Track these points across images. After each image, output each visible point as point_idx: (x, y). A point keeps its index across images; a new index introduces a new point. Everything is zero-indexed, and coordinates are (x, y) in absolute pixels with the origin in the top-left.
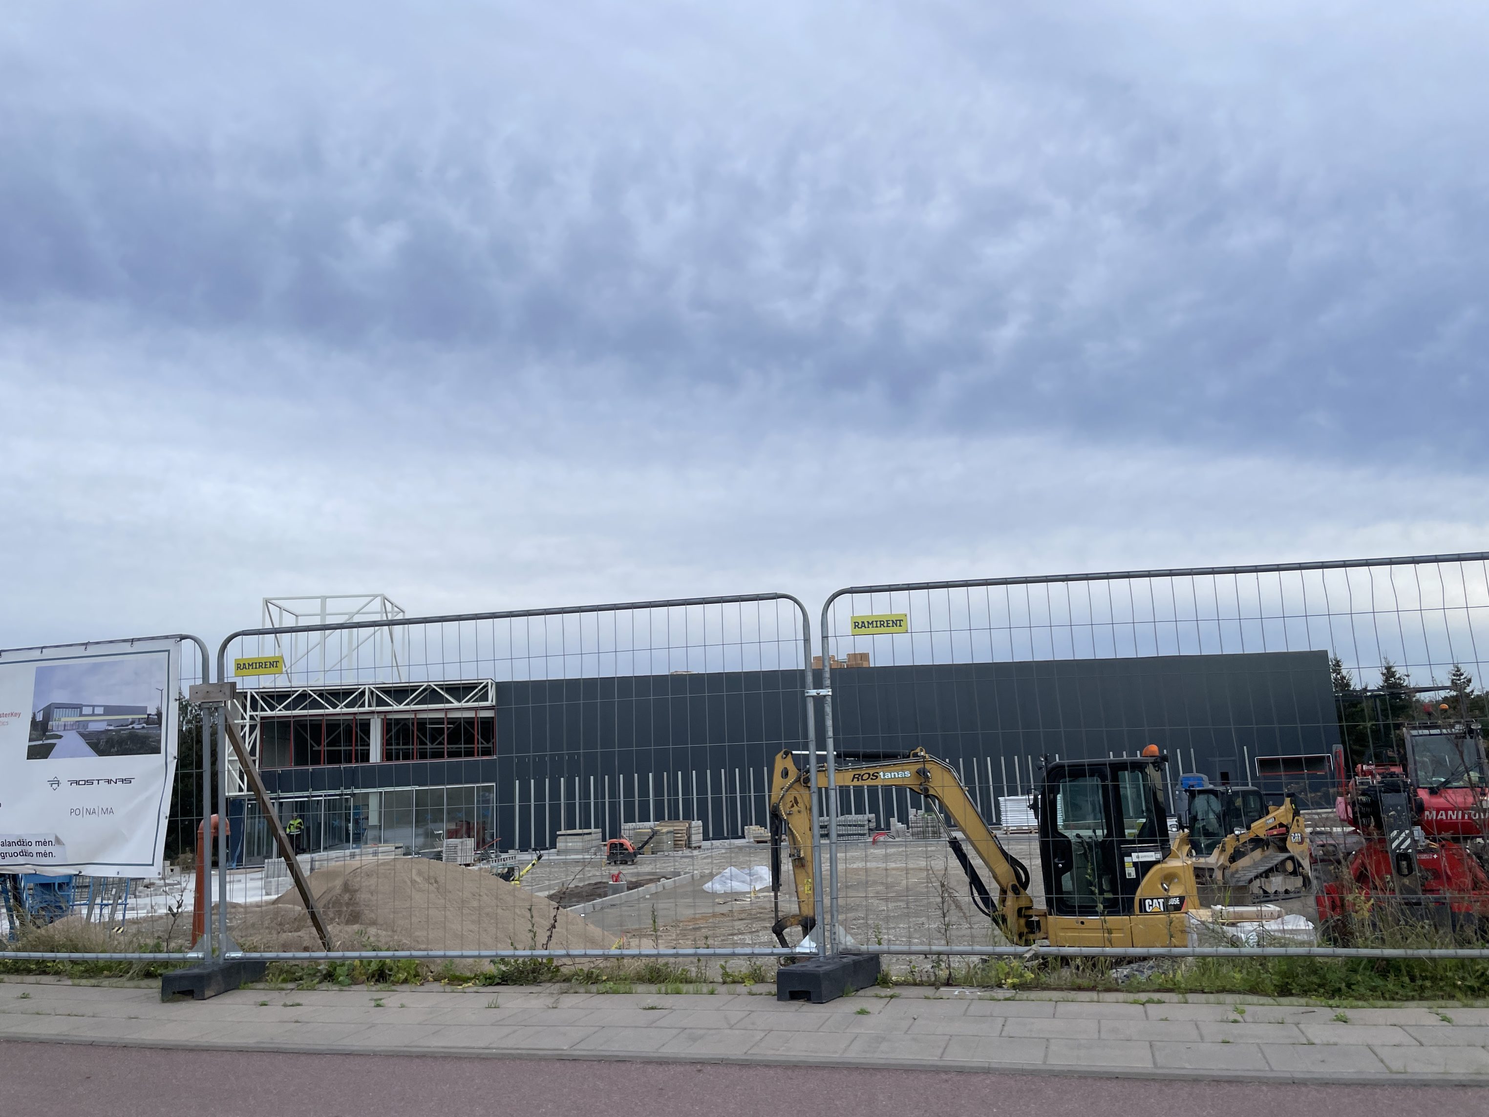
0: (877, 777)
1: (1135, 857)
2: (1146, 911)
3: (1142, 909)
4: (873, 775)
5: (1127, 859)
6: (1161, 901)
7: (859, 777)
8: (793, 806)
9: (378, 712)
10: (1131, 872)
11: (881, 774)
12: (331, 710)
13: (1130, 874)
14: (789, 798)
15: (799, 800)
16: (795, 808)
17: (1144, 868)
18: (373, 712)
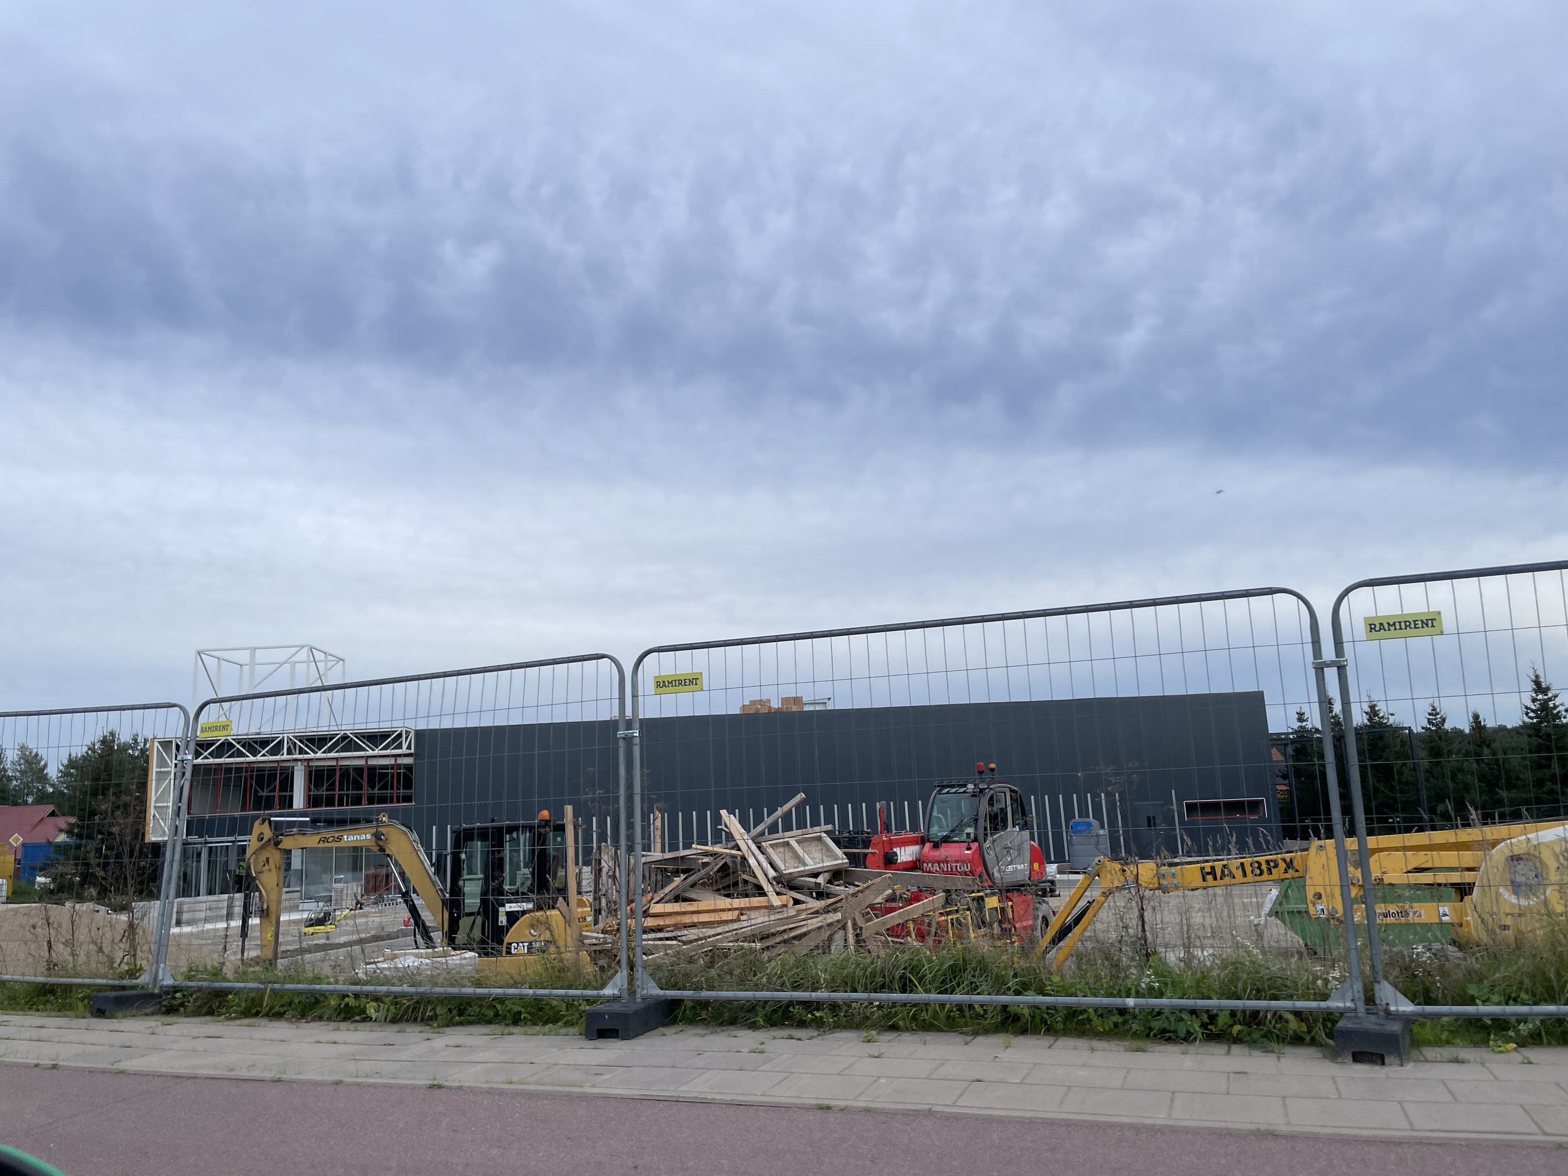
0: (341, 839)
1: (510, 907)
2: (511, 953)
3: (509, 953)
4: (338, 838)
5: (501, 909)
6: (526, 944)
7: (326, 840)
8: (264, 865)
9: (301, 760)
10: (503, 920)
11: (345, 837)
12: (251, 758)
13: (502, 922)
14: (262, 858)
15: (271, 860)
16: (267, 867)
17: (513, 917)
18: (296, 760)
